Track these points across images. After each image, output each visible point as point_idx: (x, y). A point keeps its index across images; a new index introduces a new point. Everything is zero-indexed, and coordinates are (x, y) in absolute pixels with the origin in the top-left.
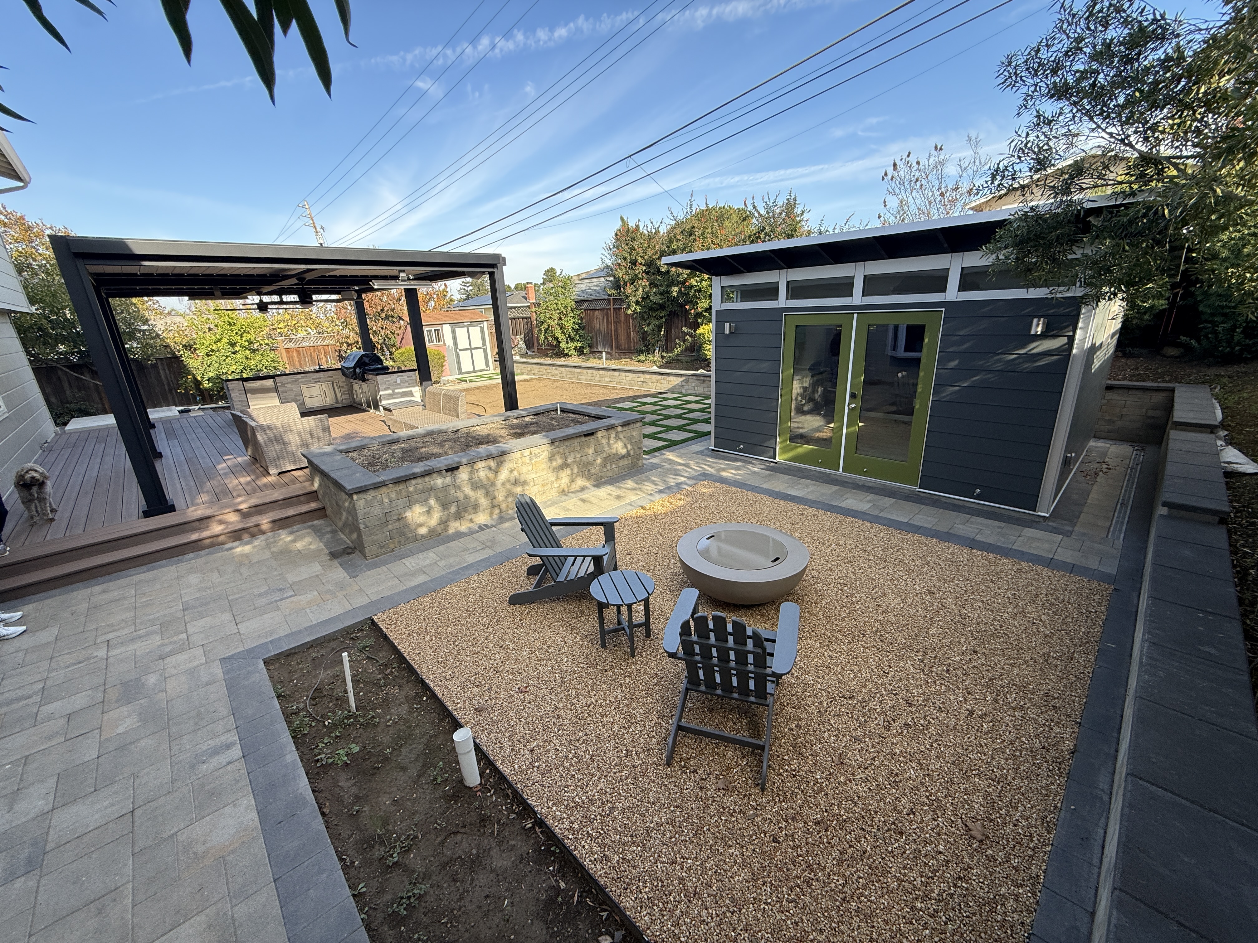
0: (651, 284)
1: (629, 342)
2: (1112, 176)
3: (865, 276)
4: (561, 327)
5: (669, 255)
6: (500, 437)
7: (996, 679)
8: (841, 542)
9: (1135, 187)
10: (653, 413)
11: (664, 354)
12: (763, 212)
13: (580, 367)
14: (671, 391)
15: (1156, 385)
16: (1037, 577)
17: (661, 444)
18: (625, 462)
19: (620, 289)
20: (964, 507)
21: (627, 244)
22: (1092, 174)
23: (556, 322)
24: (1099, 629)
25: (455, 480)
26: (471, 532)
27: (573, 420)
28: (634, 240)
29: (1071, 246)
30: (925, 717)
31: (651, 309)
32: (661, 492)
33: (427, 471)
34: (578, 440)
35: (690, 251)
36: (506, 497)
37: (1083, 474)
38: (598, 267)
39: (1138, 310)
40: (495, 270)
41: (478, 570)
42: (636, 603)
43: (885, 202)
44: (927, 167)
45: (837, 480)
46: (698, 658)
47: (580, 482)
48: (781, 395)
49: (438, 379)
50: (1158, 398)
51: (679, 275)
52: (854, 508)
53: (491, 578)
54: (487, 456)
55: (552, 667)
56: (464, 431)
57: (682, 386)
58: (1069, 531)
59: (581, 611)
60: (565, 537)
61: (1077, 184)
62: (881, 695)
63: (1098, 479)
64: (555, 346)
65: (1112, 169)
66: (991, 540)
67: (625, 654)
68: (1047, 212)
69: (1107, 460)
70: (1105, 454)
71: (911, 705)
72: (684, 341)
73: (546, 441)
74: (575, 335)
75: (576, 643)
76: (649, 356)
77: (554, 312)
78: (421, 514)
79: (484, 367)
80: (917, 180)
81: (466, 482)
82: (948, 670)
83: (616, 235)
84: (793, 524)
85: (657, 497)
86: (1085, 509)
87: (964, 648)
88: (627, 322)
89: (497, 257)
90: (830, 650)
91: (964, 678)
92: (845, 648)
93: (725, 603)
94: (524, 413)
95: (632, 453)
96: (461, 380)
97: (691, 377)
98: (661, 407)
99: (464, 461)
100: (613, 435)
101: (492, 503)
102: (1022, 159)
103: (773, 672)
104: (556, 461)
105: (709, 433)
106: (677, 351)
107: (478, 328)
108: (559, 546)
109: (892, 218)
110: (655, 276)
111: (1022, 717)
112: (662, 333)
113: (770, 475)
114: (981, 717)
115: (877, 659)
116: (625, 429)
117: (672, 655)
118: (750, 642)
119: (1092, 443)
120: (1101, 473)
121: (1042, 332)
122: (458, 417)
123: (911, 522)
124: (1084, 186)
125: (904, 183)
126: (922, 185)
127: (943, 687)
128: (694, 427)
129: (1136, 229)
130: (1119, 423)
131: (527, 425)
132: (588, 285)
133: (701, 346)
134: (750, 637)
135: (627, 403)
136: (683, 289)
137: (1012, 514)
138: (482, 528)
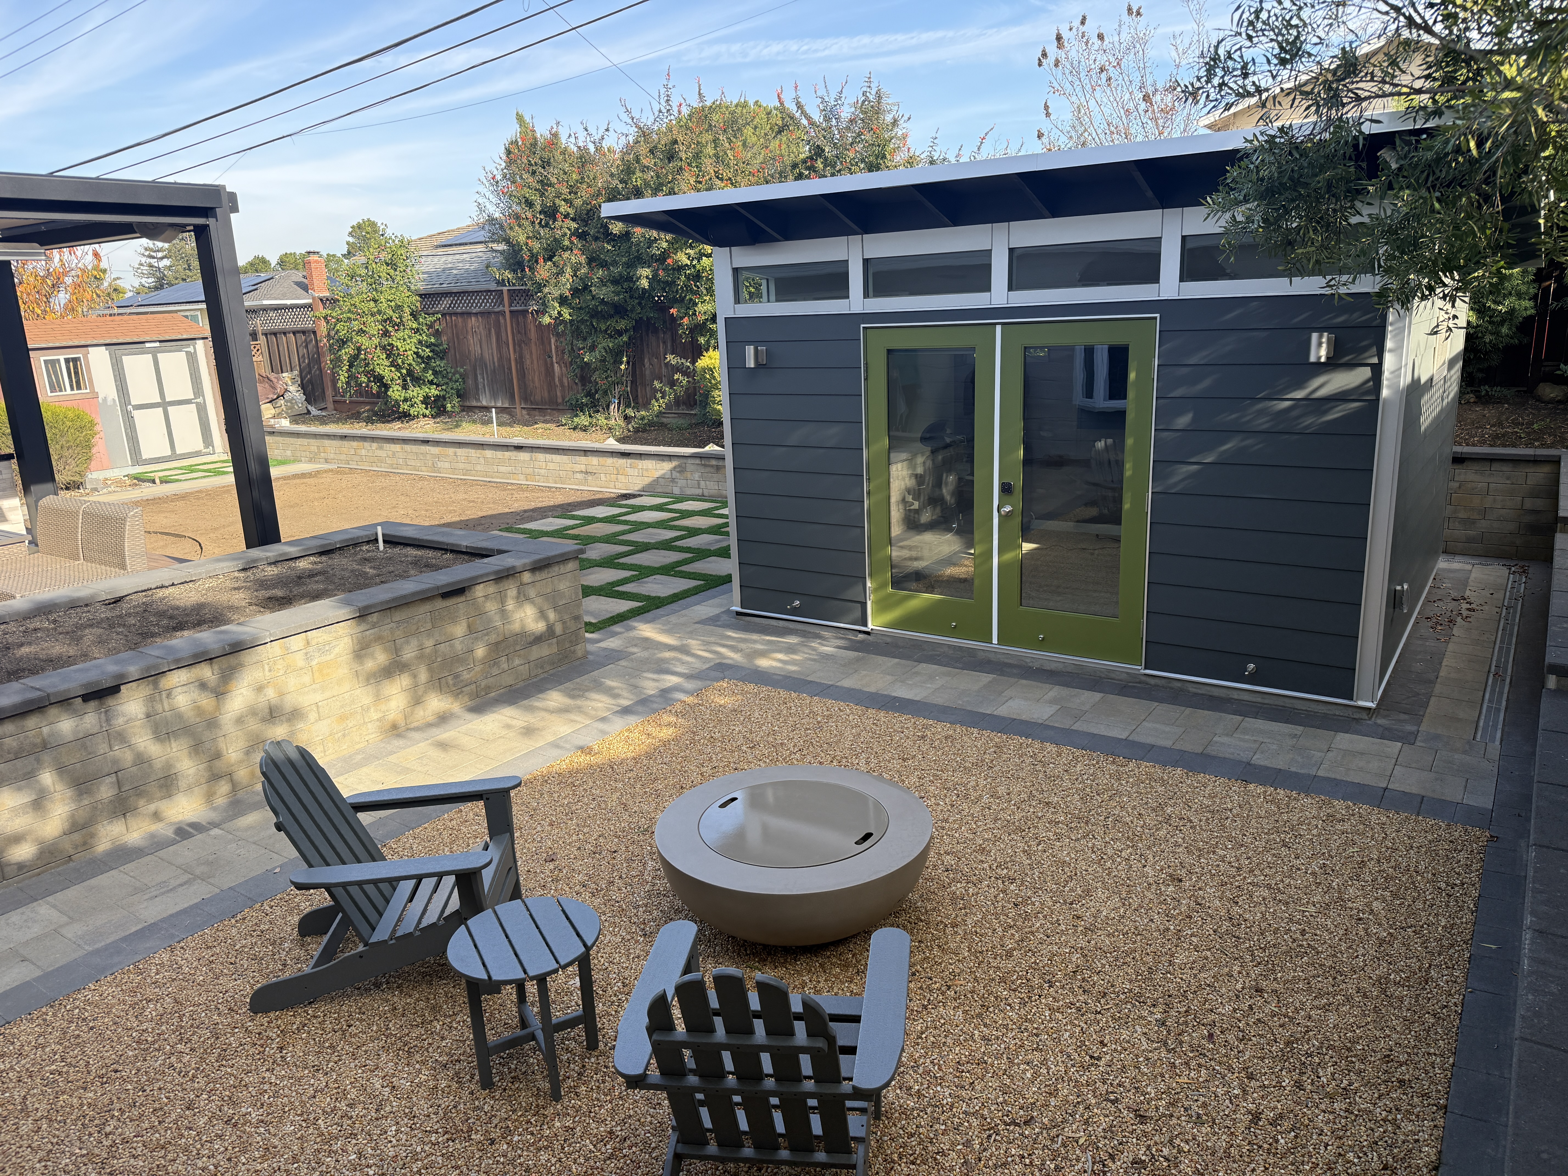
0: (590, 261)
1: (551, 386)
2: (1405, 79)
3: (1011, 250)
4: (390, 351)
5: (628, 199)
6: (231, 608)
7: (1297, 1040)
8: (1002, 790)
9: (1441, 99)
10: (609, 539)
11: (630, 412)
12: (817, 117)
13: (437, 443)
14: (650, 490)
15: (1530, 451)
16: (1362, 827)
17: (625, 606)
18: (544, 651)
19: (523, 270)
20: (1229, 700)
21: (534, 173)
22: (1372, 73)
23: (376, 341)
24: (1469, 916)
25: (108, 720)
26: (156, 845)
27: (416, 563)
28: (549, 164)
29: (1352, 201)
30: (1171, 1141)
31: (595, 314)
32: (626, 711)
33: (31, 701)
34: (427, 607)
35: (672, 192)
36: (247, 753)
37: (1431, 624)
38: (469, 222)
39: (1490, 317)
40: (211, 222)
41: (172, 936)
42: (556, 971)
43: (1046, 107)
44: (1117, 46)
45: (989, 662)
46: (693, 1080)
47: (436, 703)
48: (869, 493)
49: (76, 478)
50: (1537, 475)
51: (651, 242)
52: (1024, 717)
53: (207, 954)
54: (195, 656)
55: (360, 1154)
56: (141, 598)
57: (673, 480)
58: (1411, 733)
59: (433, 1008)
60: (396, 835)
61: (1351, 91)
62: (1087, 1108)
63: (1456, 631)
64: (378, 395)
65: (1403, 66)
66: (1280, 762)
67: (538, 1096)
68: (1310, 137)
69: (1468, 593)
70: (1465, 583)
71: (1142, 1119)
72: (672, 383)
73: (344, 612)
74: (425, 370)
75: (419, 1085)
76: (598, 416)
77: (370, 319)
78: (16, 811)
79: (199, 445)
80: (1102, 70)
81: (138, 723)
82: (1211, 1036)
83: (508, 152)
84: (904, 760)
85: (619, 724)
86: (1438, 689)
87: (1239, 986)
88: (543, 341)
89: (216, 191)
90: (985, 1025)
91: (1241, 1047)
92: (1015, 1017)
93: (765, 947)
94: (293, 551)
95: (558, 629)
96: (140, 479)
97: (690, 461)
98: (626, 527)
99: (133, 670)
100: (512, 592)
101: (210, 769)
102: (1255, 40)
103: (854, 1087)
104: (374, 658)
105: (728, 579)
106: (656, 406)
107: (182, 355)
108: (375, 856)
109: (1064, 139)
110: (600, 244)
111: (1347, 1110)
112: (623, 367)
113: (858, 660)
114: (1273, 1123)
115: (1077, 1030)
116: (539, 576)
117: (635, 1082)
118: (800, 1027)
119: (1443, 564)
120: (1459, 619)
121: (1328, 358)
122: (123, 566)
123: (1135, 737)
124: (1363, 94)
125: (1079, 73)
126: (1109, 79)
127: (1203, 1071)
128: (700, 567)
129: (1447, 172)
130: (1483, 525)
131: (301, 578)
132: (450, 258)
133: (707, 395)
134: (798, 1017)
135: (551, 520)
136: (661, 273)
137: (1313, 707)
138: (184, 832)
